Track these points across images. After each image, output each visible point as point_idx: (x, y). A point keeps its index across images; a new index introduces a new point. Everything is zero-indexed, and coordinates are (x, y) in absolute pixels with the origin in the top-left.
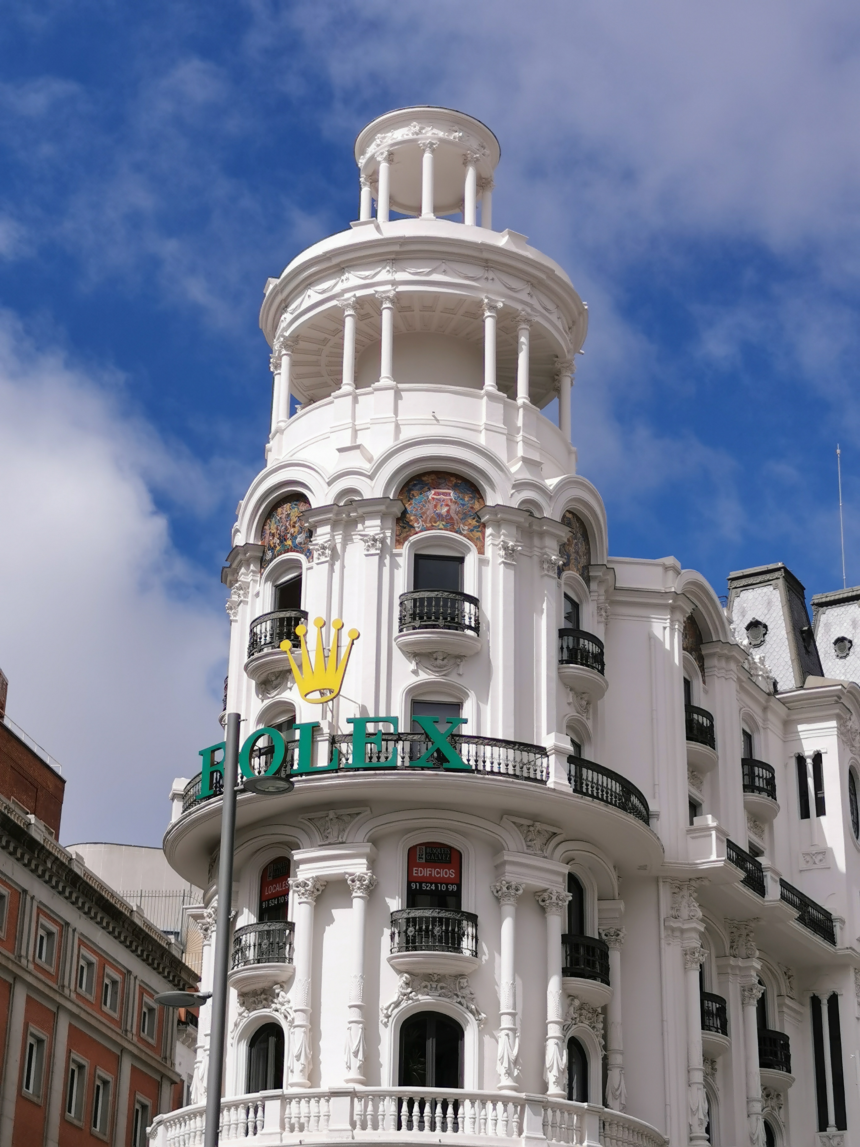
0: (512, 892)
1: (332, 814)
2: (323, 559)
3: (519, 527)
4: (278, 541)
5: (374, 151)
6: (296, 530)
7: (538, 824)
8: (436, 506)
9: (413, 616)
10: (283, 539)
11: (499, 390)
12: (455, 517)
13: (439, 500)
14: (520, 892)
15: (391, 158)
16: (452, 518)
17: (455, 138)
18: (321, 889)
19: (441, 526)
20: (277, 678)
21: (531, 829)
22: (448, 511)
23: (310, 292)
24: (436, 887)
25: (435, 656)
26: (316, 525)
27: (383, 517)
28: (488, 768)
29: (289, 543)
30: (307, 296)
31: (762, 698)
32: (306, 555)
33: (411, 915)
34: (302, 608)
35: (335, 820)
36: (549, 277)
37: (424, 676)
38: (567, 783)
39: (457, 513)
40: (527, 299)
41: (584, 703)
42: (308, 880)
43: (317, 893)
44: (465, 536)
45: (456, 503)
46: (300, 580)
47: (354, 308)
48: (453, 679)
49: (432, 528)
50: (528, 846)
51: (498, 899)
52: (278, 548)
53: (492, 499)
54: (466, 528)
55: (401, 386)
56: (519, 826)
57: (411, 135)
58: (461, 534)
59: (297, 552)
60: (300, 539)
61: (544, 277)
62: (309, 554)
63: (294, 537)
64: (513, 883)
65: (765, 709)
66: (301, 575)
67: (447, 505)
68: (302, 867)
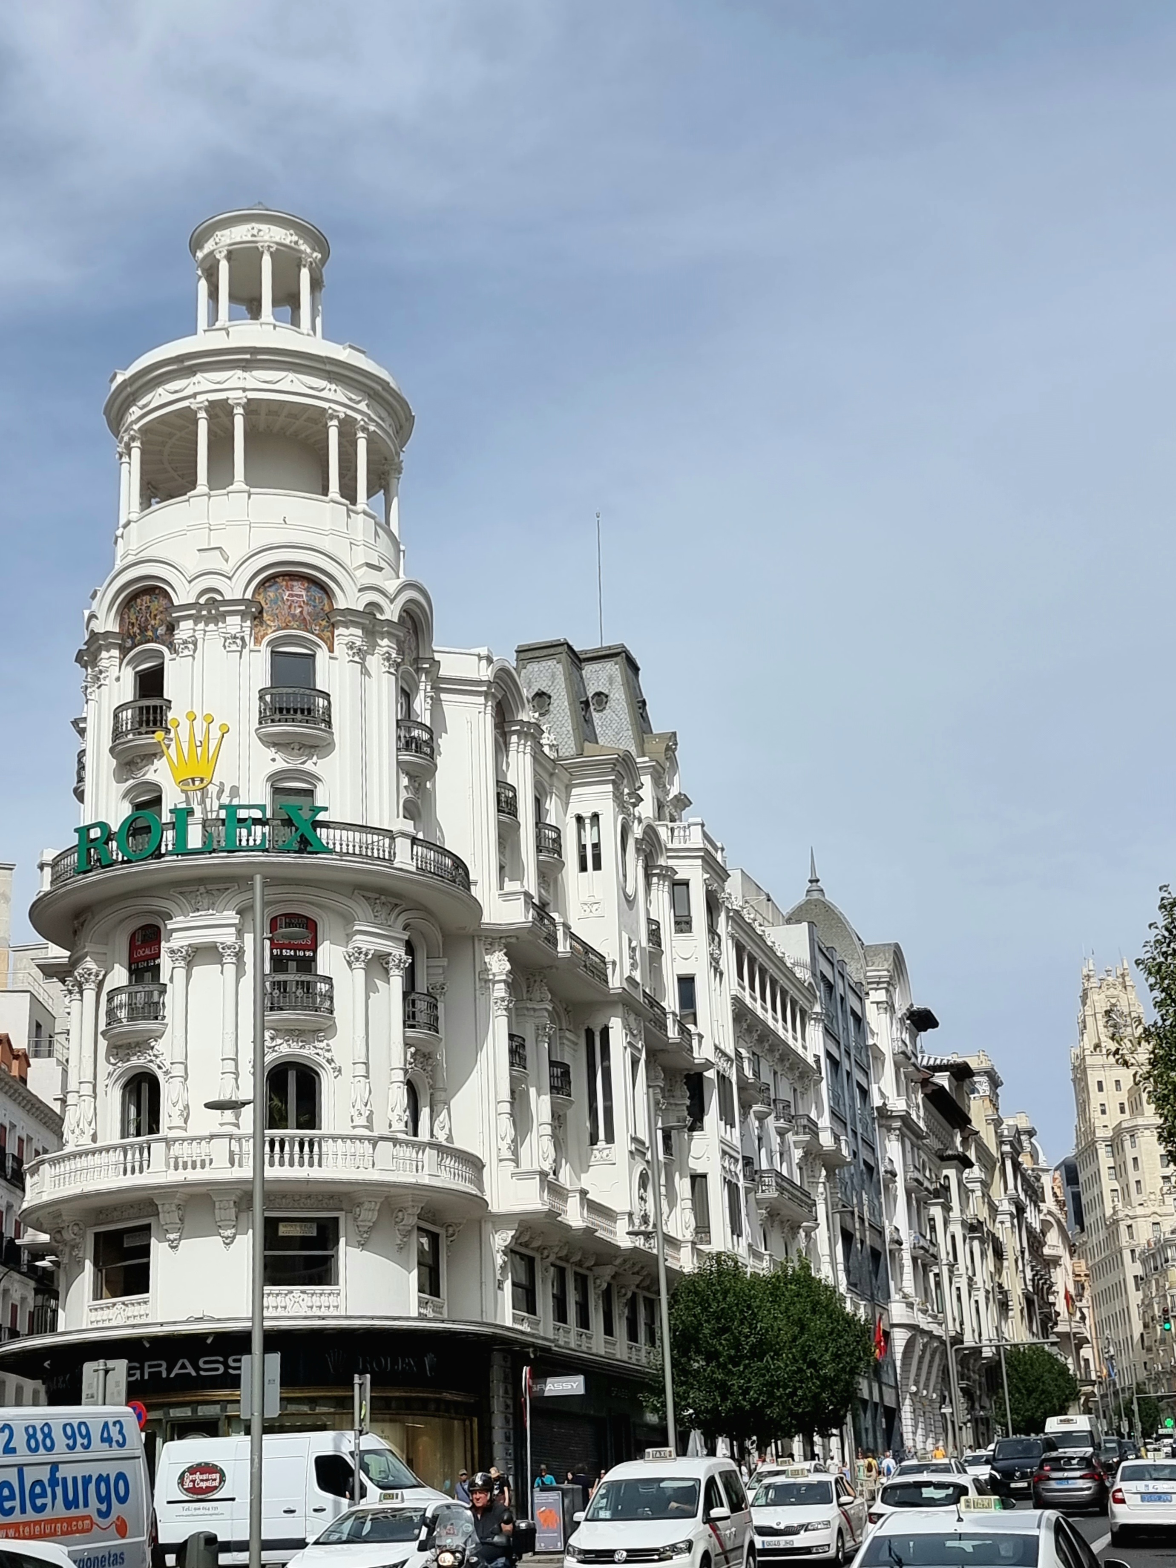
0: (362, 957)
1: (202, 889)
2: (186, 652)
3: (364, 628)
4: (138, 631)
5: (212, 248)
6: (157, 622)
7: (383, 897)
8: (290, 607)
9: (274, 710)
10: (143, 630)
11: (342, 496)
12: (308, 618)
13: (293, 601)
14: (370, 956)
15: (230, 256)
16: (305, 619)
17: (291, 242)
18: (192, 954)
19: (295, 626)
20: (142, 760)
21: (378, 901)
22: (301, 612)
23: (160, 390)
24: (295, 953)
25: (292, 746)
26: (179, 619)
27: (243, 615)
28: (345, 851)
29: (150, 633)
30: (157, 395)
31: (549, 767)
32: (168, 647)
33: (275, 979)
34: (165, 697)
35: (205, 895)
36: (383, 389)
37: (281, 764)
38: (410, 862)
39: (309, 614)
40: (365, 409)
41: (417, 785)
42: (182, 947)
43: (189, 959)
44: (317, 635)
45: (307, 604)
46: (162, 669)
47: (207, 411)
48: (309, 766)
49: (287, 627)
50: (376, 916)
51: (349, 964)
52: (138, 637)
53: (341, 603)
54: (317, 628)
55: (253, 490)
56: (367, 899)
57: (249, 236)
58: (313, 633)
59: (159, 643)
60: (161, 631)
61: (380, 388)
62: (171, 646)
63: (155, 630)
64: (364, 950)
65: (551, 775)
66: (163, 663)
67: (300, 607)
68: (175, 935)
